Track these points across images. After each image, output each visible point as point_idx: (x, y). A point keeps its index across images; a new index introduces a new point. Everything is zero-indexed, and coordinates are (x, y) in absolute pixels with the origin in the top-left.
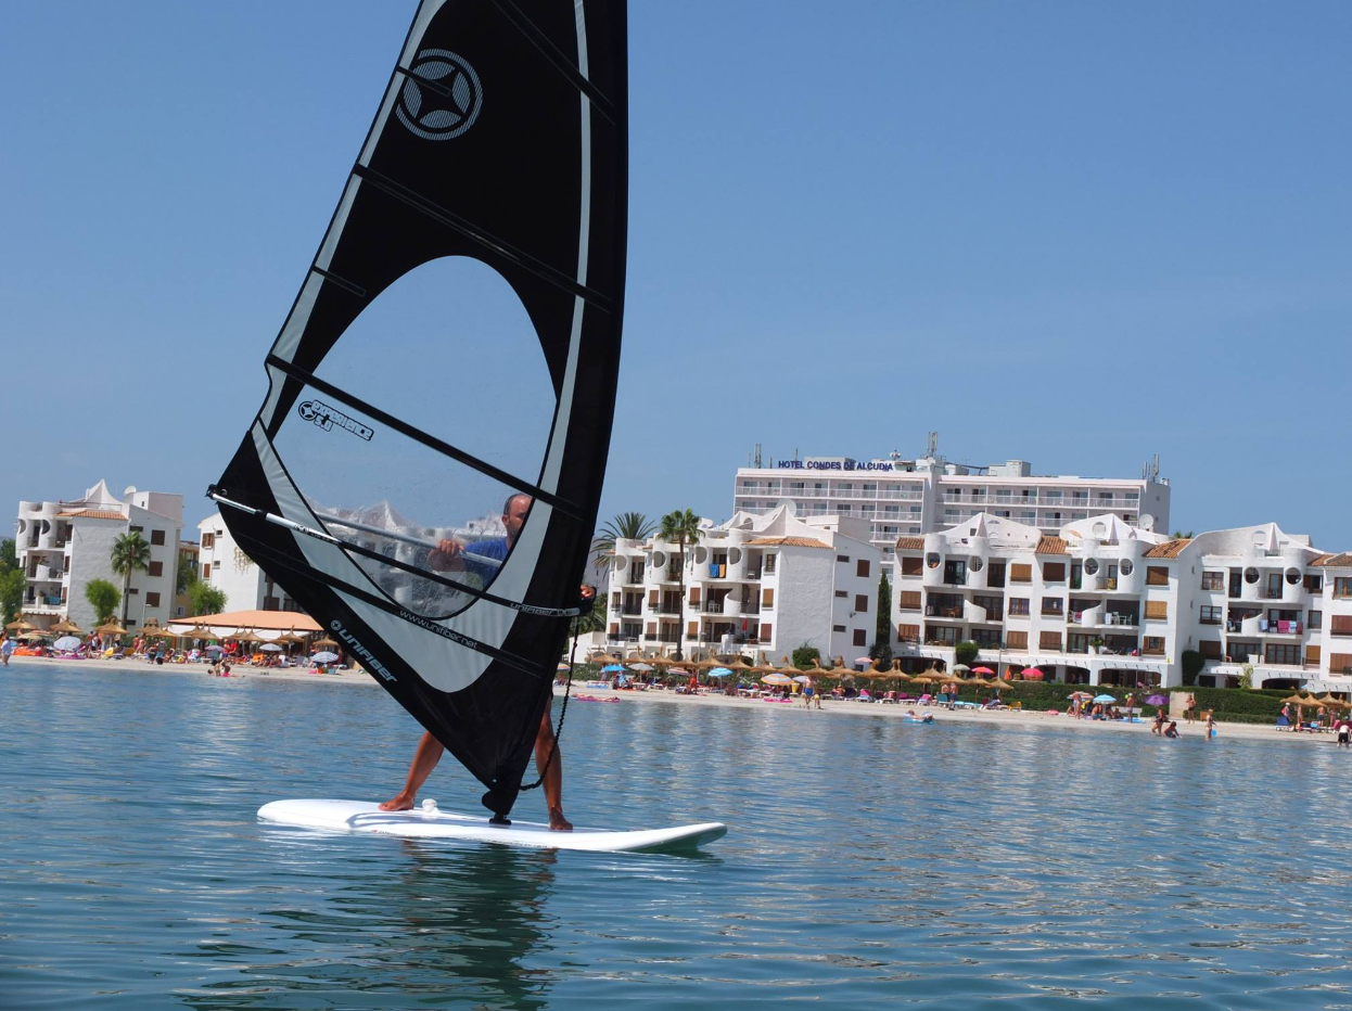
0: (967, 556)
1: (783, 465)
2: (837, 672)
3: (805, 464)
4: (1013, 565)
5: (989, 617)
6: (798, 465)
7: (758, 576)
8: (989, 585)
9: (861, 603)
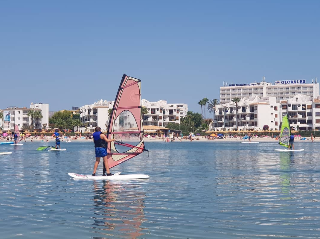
0: (297, 104)
1: (230, 85)
2: (272, 131)
3: (235, 85)
4: (307, 105)
5: (303, 117)
6: (234, 85)
7: (253, 111)
8: (302, 110)
9: (276, 116)
